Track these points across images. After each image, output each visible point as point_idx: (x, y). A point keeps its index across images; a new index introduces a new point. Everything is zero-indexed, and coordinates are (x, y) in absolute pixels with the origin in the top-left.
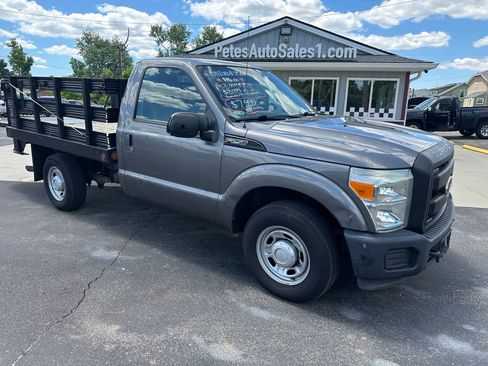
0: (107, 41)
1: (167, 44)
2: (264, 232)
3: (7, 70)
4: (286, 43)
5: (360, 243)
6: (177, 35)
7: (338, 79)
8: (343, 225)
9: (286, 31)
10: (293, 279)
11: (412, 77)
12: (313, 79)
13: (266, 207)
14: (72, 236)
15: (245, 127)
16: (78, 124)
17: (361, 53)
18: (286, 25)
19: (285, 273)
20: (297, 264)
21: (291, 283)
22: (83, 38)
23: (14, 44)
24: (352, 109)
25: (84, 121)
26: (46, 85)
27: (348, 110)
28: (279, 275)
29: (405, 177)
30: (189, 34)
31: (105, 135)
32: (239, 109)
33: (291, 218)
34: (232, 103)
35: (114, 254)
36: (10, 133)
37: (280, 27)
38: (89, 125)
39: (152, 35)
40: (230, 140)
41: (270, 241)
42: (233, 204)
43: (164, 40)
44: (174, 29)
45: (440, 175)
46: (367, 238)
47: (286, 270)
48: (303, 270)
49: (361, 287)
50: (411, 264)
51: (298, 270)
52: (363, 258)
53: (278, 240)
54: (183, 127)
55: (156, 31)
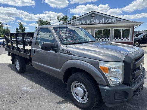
0: (45, 22)
1: (62, 21)
2: (73, 83)
3: (18, 31)
4: (93, 19)
5: (104, 90)
6: (65, 19)
7: (110, 29)
8: (98, 82)
9: (93, 15)
10: (84, 101)
11: (135, 27)
12: (102, 29)
13: (74, 74)
14: (19, 82)
15: (67, 47)
16: (21, 46)
17: (117, 21)
18: (93, 14)
19: (81, 99)
20: (84, 95)
21: (83, 103)
22: (38, 21)
23: (20, 24)
24: (115, 38)
25: (22, 46)
26: (14, 35)
27: (114, 38)
28: (79, 99)
29: (121, 64)
30: (68, 18)
31: (28, 50)
32: (66, 40)
33: (81, 79)
34: (64, 39)
35: (29, 88)
36: (6, 50)
37: (91, 14)
38: (24, 47)
39: (58, 19)
40: (62, 51)
41: (75, 87)
42: (63, 73)
43: (61, 20)
44: (64, 17)
45: (136, 63)
46: (107, 88)
47: (81, 98)
48: (86, 98)
49: (107, 106)
50: (126, 97)
51: (85, 98)
52: (106, 95)
53: (78, 86)
54: (46, 47)
55: (59, 18)
